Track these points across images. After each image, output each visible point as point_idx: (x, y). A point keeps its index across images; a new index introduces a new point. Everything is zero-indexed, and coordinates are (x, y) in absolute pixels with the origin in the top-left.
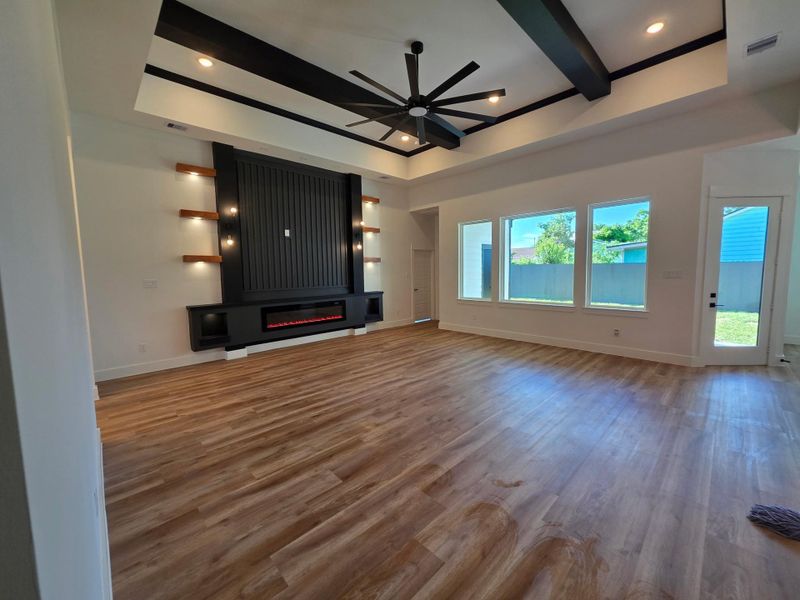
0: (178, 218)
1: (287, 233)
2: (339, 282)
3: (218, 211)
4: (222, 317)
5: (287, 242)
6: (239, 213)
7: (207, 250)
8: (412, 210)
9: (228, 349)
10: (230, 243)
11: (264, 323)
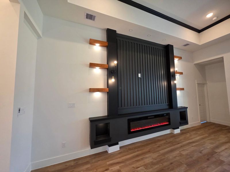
0: (89, 68)
1: (140, 75)
2: (164, 102)
3: (108, 63)
4: (107, 125)
5: (140, 80)
6: (117, 64)
7: (101, 85)
8: (195, 63)
9: (110, 146)
10: (112, 81)
11: (129, 128)
